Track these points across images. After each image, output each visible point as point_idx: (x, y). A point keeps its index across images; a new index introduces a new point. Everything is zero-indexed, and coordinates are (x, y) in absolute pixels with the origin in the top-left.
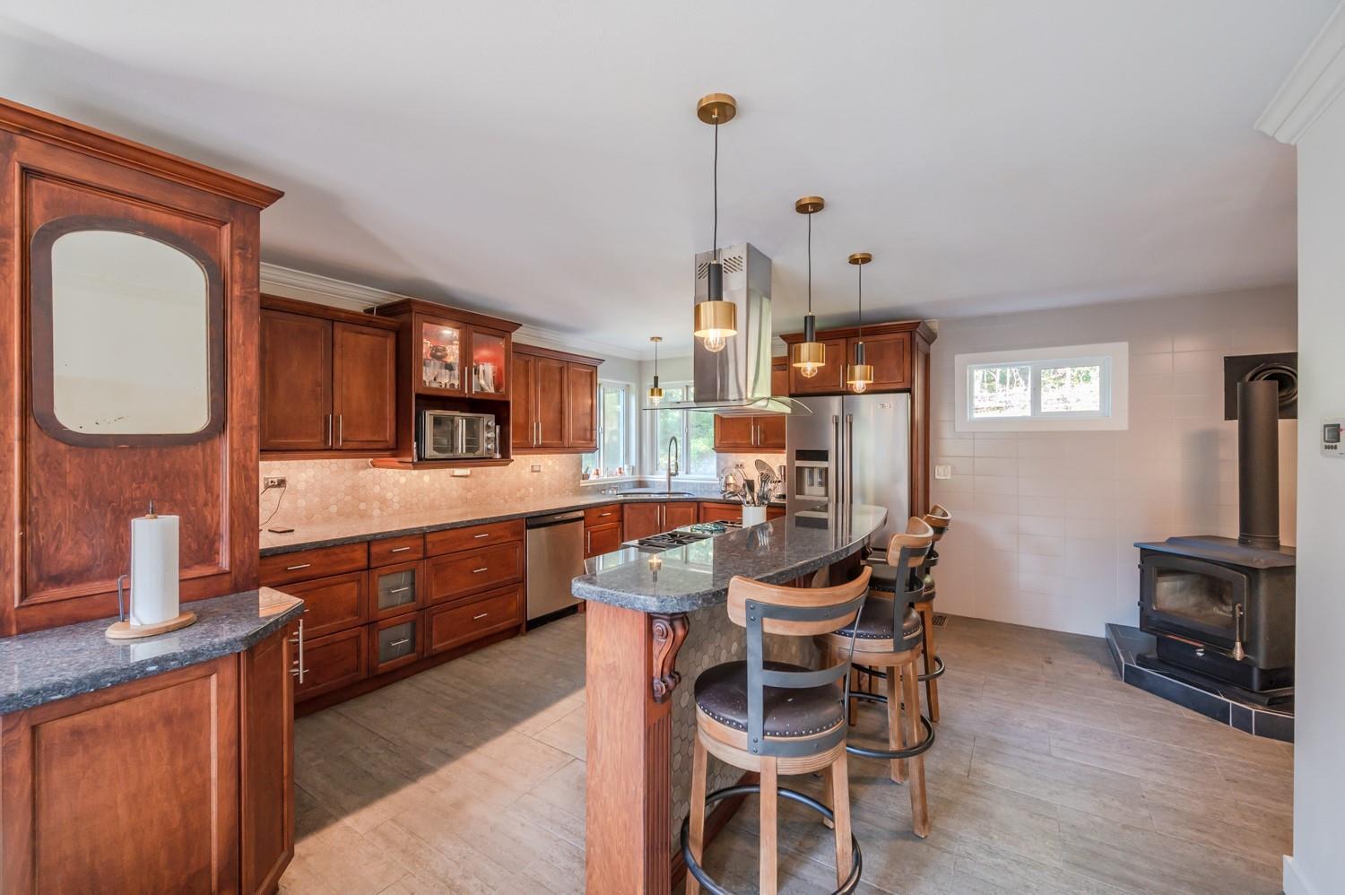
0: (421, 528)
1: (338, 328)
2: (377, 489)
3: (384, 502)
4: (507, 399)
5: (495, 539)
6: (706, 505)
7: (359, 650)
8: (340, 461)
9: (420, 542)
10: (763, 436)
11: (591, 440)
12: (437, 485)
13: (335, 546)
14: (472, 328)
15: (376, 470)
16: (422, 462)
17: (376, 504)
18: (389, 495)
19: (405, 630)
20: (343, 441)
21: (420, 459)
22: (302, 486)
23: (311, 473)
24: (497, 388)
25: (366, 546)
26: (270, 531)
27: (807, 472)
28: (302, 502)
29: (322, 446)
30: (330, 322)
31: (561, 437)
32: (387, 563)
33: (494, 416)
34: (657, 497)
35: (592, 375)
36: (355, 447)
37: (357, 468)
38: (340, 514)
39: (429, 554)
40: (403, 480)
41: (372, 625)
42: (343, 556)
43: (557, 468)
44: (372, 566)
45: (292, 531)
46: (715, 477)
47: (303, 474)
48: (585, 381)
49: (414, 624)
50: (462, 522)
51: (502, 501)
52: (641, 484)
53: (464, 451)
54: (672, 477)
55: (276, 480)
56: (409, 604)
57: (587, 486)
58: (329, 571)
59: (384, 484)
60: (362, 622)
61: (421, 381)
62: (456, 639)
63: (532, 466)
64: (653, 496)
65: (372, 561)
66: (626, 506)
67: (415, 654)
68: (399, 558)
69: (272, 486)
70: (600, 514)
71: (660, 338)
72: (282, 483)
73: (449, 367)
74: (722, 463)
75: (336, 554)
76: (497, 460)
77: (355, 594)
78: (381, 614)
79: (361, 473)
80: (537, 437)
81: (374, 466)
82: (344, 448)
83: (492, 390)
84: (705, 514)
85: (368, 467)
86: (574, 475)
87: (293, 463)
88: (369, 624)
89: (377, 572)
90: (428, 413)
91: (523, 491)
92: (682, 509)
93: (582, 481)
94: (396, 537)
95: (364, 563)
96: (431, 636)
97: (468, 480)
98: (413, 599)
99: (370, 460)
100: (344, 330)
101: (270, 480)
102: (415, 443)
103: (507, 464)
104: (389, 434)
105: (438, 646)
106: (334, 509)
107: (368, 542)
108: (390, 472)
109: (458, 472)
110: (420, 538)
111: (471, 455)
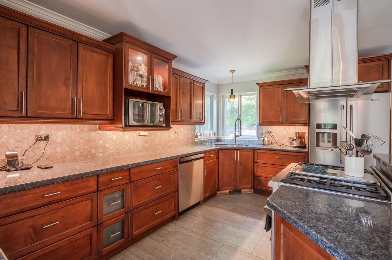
0: (127, 166)
1: (81, 47)
2: (101, 142)
3: (105, 149)
4: (169, 95)
5: (166, 169)
6: (258, 151)
7: (91, 243)
8: (82, 126)
9: (128, 173)
10: (286, 118)
11: (203, 119)
12: (132, 140)
13: (77, 179)
14: (154, 55)
15: (101, 132)
16: (127, 127)
17: (101, 150)
18: (108, 145)
19: (118, 226)
20: (82, 114)
21: (126, 126)
22: (59, 140)
23: (64, 132)
24: (164, 89)
25: (96, 177)
26: (38, 167)
27: (321, 135)
28: (59, 149)
29: (70, 116)
30: (77, 42)
31: (190, 118)
32: (108, 187)
33: (163, 104)
34: (231, 146)
35: (203, 88)
36: (89, 118)
37: (91, 130)
38: (81, 156)
39: (132, 180)
40: (115, 137)
41: (99, 226)
42: (82, 185)
43: (185, 132)
44: (100, 189)
45: (51, 167)
46: (256, 137)
47: (60, 133)
48: (200, 91)
49: (123, 222)
50: (149, 161)
51: (162, 148)
52: (218, 140)
53: (149, 122)
54: (237, 137)
55: (43, 136)
56: (121, 210)
57: (197, 141)
58: (72, 194)
59: (105, 139)
60: (93, 225)
61: (127, 82)
62: (145, 227)
63: (175, 131)
64: (229, 147)
65: (100, 186)
66: (220, 151)
67: (124, 239)
68: (116, 184)
69: (41, 140)
70: (210, 155)
71: (234, 71)
72: (46, 138)
73: (141, 76)
74: (260, 131)
75: (78, 184)
76: (163, 127)
77: (89, 207)
78: (105, 218)
79: (93, 133)
80: (181, 116)
81: (100, 129)
82: (84, 118)
83: (162, 90)
84: (257, 155)
85: (96, 130)
86: (192, 136)
87: (54, 126)
88: (98, 225)
89: (103, 193)
90: (131, 100)
91: (171, 143)
92: (246, 153)
93: (195, 139)
94: (114, 172)
95: (95, 188)
96: (132, 228)
97: (146, 138)
98: (123, 207)
99: (98, 126)
100: (84, 49)
101: (39, 136)
102: (124, 116)
103: (169, 130)
104: (109, 111)
105: (136, 233)
106: (77, 153)
107: (97, 175)
108: (108, 133)
109: (142, 133)
110: (127, 171)
111: (152, 124)
